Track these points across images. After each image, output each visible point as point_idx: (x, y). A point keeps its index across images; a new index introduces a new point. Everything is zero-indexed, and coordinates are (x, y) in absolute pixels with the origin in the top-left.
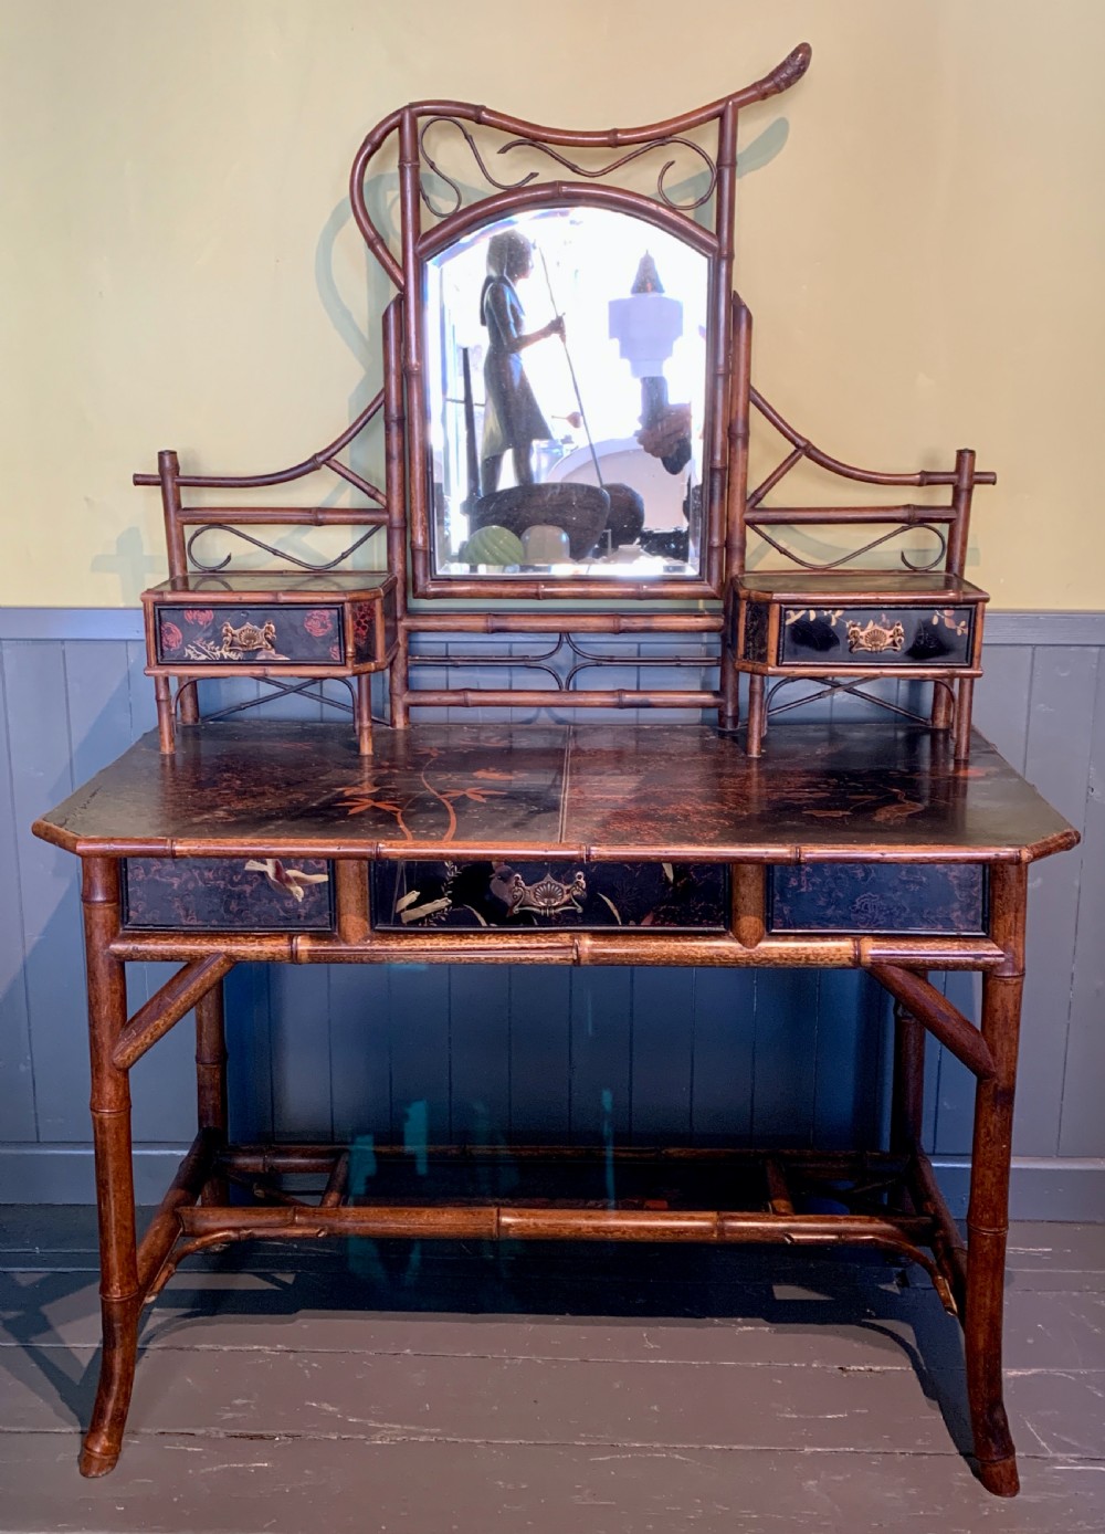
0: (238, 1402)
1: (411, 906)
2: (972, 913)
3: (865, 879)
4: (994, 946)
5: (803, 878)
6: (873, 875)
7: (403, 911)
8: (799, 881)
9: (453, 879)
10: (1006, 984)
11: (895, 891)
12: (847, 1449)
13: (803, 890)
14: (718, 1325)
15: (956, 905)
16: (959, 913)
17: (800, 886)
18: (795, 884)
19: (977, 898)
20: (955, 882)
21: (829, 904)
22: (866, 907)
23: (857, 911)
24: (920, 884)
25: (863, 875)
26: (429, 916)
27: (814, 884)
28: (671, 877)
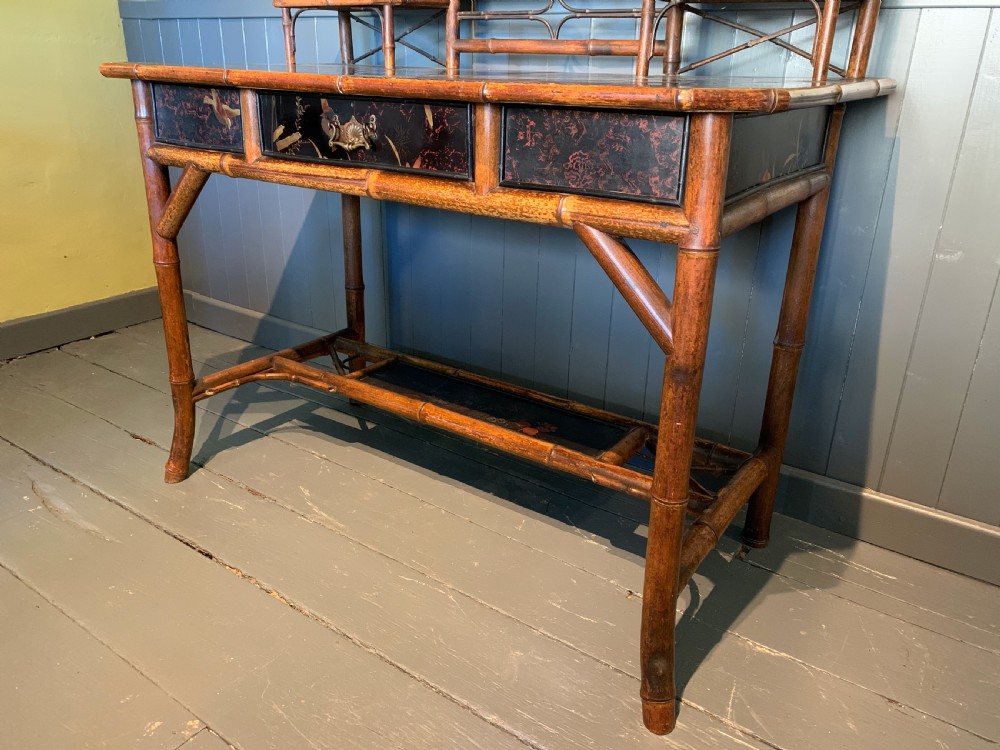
0: (272, 474)
1: (282, 137)
2: (670, 180)
3: (577, 136)
4: (683, 216)
5: (528, 132)
6: (585, 132)
7: (277, 141)
8: (525, 135)
9: (301, 116)
10: (689, 258)
11: (603, 150)
12: (568, 643)
13: (528, 144)
14: (578, 534)
15: (656, 170)
16: (657, 178)
17: (525, 141)
18: (522, 138)
19: (675, 164)
20: (656, 144)
21: (548, 161)
22: (577, 166)
23: (570, 169)
24: (625, 144)
25: (576, 131)
26: (290, 146)
27: (536, 139)
28: (431, 124)
